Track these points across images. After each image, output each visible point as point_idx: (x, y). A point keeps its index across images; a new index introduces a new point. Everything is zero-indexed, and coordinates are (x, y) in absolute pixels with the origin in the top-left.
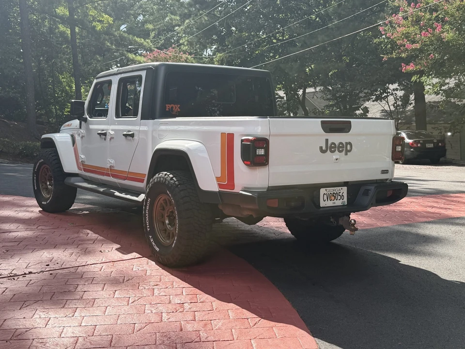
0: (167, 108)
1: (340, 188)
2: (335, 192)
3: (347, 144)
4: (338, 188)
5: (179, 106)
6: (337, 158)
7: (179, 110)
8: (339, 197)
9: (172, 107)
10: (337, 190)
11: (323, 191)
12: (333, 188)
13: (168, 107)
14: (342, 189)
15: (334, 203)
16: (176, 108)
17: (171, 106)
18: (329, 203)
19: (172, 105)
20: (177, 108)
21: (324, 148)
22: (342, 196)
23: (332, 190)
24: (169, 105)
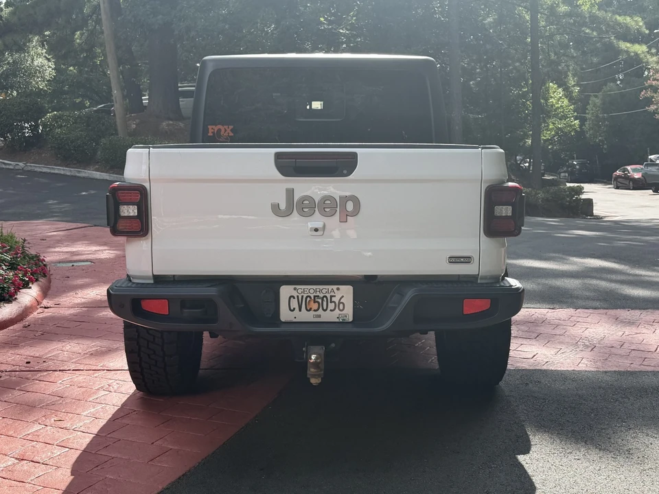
0: (210, 131)
1: (335, 287)
2: (321, 295)
3: (345, 200)
4: (330, 287)
5: (231, 127)
6: (316, 226)
7: (231, 134)
8: (331, 306)
9: (219, 130)
10: (324, 291)
11: (286, 291)
12: (314, 287)
13: (212, 129)
14: (338, 289)
15: (319, 316)
16: (226, 130)
17: (216, 128)
18: (305, 316)
19: (220, 127)
20: (228, 131)
21: (283, 206)
22: (340, 303)
23: (312, 291)
24: (214, 127)
